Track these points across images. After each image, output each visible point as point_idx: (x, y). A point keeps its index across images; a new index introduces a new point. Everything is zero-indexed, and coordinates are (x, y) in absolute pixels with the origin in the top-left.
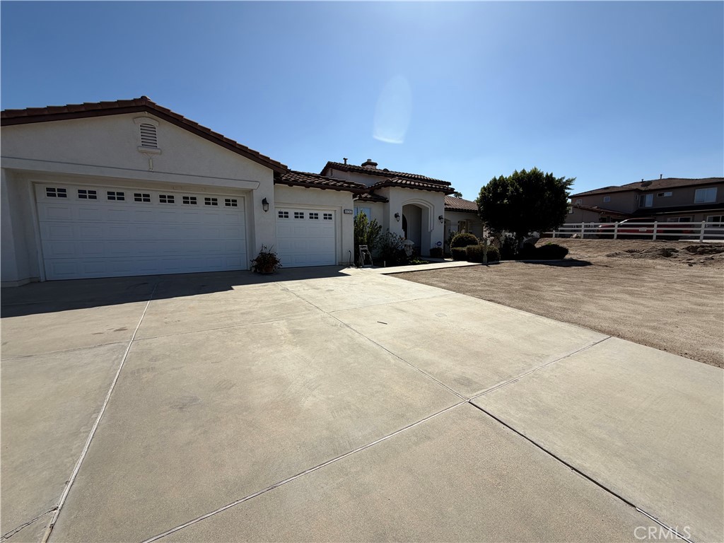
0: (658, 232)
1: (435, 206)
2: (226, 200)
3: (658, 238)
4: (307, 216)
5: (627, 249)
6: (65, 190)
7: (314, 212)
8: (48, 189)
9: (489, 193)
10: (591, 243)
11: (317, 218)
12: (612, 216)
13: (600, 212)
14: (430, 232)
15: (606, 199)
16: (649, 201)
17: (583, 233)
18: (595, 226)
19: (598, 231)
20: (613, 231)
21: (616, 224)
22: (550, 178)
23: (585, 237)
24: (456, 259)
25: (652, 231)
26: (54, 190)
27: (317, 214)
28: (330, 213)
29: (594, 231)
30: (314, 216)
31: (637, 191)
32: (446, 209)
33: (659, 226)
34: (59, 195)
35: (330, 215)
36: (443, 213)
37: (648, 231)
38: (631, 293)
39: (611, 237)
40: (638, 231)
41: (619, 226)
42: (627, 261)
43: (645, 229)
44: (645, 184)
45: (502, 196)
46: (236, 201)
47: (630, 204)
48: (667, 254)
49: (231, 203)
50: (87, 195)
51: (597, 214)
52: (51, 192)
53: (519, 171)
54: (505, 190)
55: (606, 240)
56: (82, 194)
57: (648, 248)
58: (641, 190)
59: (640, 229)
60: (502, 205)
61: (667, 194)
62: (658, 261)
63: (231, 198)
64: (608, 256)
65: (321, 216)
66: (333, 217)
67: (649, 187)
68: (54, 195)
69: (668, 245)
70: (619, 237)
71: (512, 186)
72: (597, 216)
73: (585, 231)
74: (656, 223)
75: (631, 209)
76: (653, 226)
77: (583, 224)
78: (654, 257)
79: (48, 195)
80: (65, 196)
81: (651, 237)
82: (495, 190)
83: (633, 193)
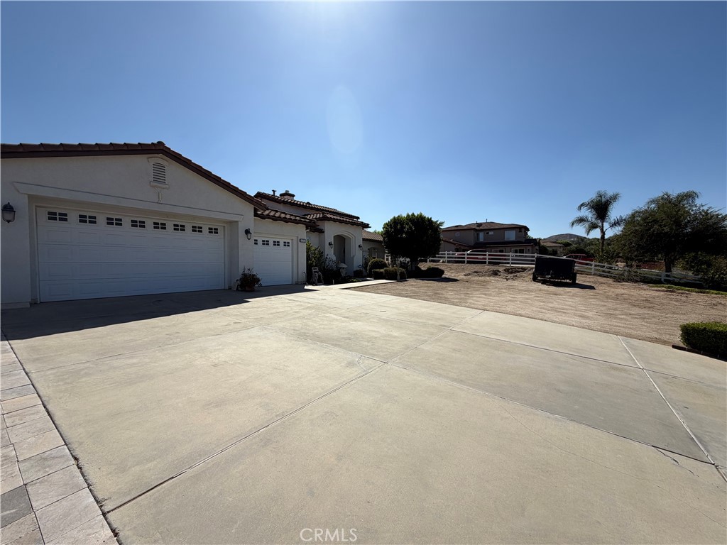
0: (489, 259)
1: (355, 237)
2: (209, 229)
3: (489, 263)
4: (271, 243)
5: (474, 270)
6: (66, 215)
7: (276, 240)
8: (49, 213)
9: (391, 228)
10: (452, 267)
11: (278, 245)
12: (462, 248)
13: (455, 244)
14: (353, 258)
15: (457, 234)
16: (482, 237)
17: (446, 259)
18: (453, 254)
19: (455, 258)
20: (464, 258)
21: (466, 253)
22: (430, 220)
23: (449, 262)
24: (376, 278)
25: (486, 259)
26: (55, 214)
27: (278, 242)
28: (288, 241)
29: (452, 258)
30: (276, 244)
31: (474, 229)
32: (364, 239)
33: (489, 255)
34: (60, 219)
35: (288, 243)
36: (361, 243)
37: (483, 259)
38: (485, 294)
39: (463, 262)
40: (477, 258)
41: (468, 254)
42: (476, 278)
43: (482, 257)
44: (479, 225)
45: (401, 231)
46: (217, 229)
47: (470, 238)
48: (495, 273)
49: (213, 231)
50: (88, 219)
51: (453, 245)
52: (52, 216)
53: (410, 214)
54: (403, 228)
55: (461, 264)
56: (83, 219)
57: (486, 270)
58: (477, 229)
59: (479, 257)
60: (402, 238)
61: (491, 233)
62: (492, 278)
63: (213, 227)
64: (465, 275)
65: (282, 244)
66: (290, 244)
67: (481, 228)
68: (55, 219)
69: (495, 268)
70: (469, 262)
71: (407, 224)
72: (454, 247)
73: (448, 258)
74: (487, 253)
75: (472, 242)
76: (486, 255)
77: (446, 252)
78: (489, 276)
79: (49, 218)
80: (66, 220)
81: (485, 263)
82: (395, 226)
83: (472, 231)
